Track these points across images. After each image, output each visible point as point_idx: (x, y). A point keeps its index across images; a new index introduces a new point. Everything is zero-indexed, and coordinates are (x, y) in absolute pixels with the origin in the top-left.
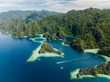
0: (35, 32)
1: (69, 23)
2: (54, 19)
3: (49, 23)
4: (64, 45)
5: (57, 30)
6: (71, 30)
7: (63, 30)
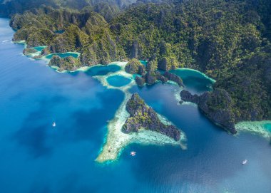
0: (106, 55)
1: (192, 34)
2: (151, 19)
3: (139, 31)
4: (181, 103)
5: (161, 53)
6: (195, 52)
7: (174, 52)
